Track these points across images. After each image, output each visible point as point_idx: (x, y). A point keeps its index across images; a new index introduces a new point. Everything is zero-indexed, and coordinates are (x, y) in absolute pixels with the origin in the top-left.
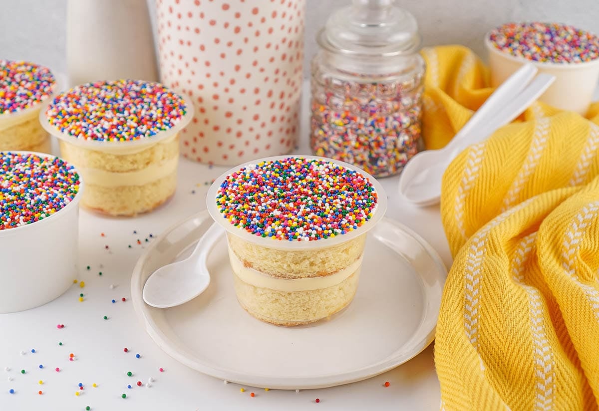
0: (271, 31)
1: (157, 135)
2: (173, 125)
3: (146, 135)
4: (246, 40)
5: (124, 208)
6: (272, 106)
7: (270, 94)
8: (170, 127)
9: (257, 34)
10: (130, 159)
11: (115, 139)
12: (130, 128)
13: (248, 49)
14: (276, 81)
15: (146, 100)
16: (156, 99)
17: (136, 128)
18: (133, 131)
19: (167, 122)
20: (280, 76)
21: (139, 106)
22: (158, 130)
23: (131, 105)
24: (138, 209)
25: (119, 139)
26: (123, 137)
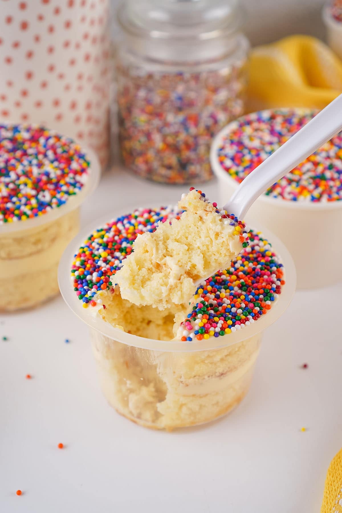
0: (68, 25)
1: (68, 203)
2: (82, 185)
3: (54, 206)
4: (37, 39)
5: (26, 300)
6: (78, 120)
7: (73, 106)
8: (80, 188)
9: (51, 30)
10: (33, 240)
11: (15, 219)
12: (28, 198)
13: (40, 50)
14: (80, 88)
15: (30, 151)
16: (42, 149)
17: (36, 197)
18: (33, 201)
19: (72, 181)
20: (84, 82)
21: (26, 163)
22: (66, 196)
23: (13, 162)
24: (42, 297)
25: (19, 217)
26: (24, 214)
